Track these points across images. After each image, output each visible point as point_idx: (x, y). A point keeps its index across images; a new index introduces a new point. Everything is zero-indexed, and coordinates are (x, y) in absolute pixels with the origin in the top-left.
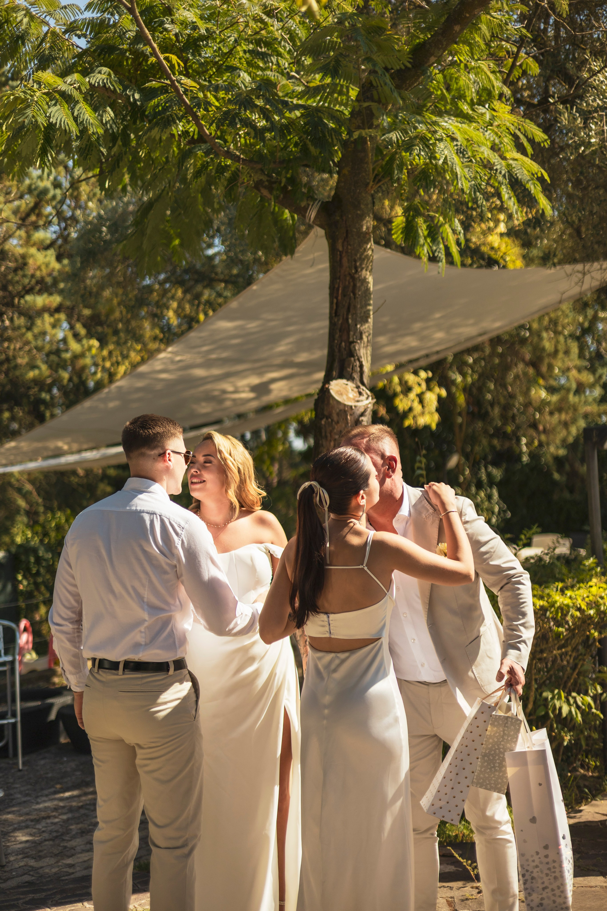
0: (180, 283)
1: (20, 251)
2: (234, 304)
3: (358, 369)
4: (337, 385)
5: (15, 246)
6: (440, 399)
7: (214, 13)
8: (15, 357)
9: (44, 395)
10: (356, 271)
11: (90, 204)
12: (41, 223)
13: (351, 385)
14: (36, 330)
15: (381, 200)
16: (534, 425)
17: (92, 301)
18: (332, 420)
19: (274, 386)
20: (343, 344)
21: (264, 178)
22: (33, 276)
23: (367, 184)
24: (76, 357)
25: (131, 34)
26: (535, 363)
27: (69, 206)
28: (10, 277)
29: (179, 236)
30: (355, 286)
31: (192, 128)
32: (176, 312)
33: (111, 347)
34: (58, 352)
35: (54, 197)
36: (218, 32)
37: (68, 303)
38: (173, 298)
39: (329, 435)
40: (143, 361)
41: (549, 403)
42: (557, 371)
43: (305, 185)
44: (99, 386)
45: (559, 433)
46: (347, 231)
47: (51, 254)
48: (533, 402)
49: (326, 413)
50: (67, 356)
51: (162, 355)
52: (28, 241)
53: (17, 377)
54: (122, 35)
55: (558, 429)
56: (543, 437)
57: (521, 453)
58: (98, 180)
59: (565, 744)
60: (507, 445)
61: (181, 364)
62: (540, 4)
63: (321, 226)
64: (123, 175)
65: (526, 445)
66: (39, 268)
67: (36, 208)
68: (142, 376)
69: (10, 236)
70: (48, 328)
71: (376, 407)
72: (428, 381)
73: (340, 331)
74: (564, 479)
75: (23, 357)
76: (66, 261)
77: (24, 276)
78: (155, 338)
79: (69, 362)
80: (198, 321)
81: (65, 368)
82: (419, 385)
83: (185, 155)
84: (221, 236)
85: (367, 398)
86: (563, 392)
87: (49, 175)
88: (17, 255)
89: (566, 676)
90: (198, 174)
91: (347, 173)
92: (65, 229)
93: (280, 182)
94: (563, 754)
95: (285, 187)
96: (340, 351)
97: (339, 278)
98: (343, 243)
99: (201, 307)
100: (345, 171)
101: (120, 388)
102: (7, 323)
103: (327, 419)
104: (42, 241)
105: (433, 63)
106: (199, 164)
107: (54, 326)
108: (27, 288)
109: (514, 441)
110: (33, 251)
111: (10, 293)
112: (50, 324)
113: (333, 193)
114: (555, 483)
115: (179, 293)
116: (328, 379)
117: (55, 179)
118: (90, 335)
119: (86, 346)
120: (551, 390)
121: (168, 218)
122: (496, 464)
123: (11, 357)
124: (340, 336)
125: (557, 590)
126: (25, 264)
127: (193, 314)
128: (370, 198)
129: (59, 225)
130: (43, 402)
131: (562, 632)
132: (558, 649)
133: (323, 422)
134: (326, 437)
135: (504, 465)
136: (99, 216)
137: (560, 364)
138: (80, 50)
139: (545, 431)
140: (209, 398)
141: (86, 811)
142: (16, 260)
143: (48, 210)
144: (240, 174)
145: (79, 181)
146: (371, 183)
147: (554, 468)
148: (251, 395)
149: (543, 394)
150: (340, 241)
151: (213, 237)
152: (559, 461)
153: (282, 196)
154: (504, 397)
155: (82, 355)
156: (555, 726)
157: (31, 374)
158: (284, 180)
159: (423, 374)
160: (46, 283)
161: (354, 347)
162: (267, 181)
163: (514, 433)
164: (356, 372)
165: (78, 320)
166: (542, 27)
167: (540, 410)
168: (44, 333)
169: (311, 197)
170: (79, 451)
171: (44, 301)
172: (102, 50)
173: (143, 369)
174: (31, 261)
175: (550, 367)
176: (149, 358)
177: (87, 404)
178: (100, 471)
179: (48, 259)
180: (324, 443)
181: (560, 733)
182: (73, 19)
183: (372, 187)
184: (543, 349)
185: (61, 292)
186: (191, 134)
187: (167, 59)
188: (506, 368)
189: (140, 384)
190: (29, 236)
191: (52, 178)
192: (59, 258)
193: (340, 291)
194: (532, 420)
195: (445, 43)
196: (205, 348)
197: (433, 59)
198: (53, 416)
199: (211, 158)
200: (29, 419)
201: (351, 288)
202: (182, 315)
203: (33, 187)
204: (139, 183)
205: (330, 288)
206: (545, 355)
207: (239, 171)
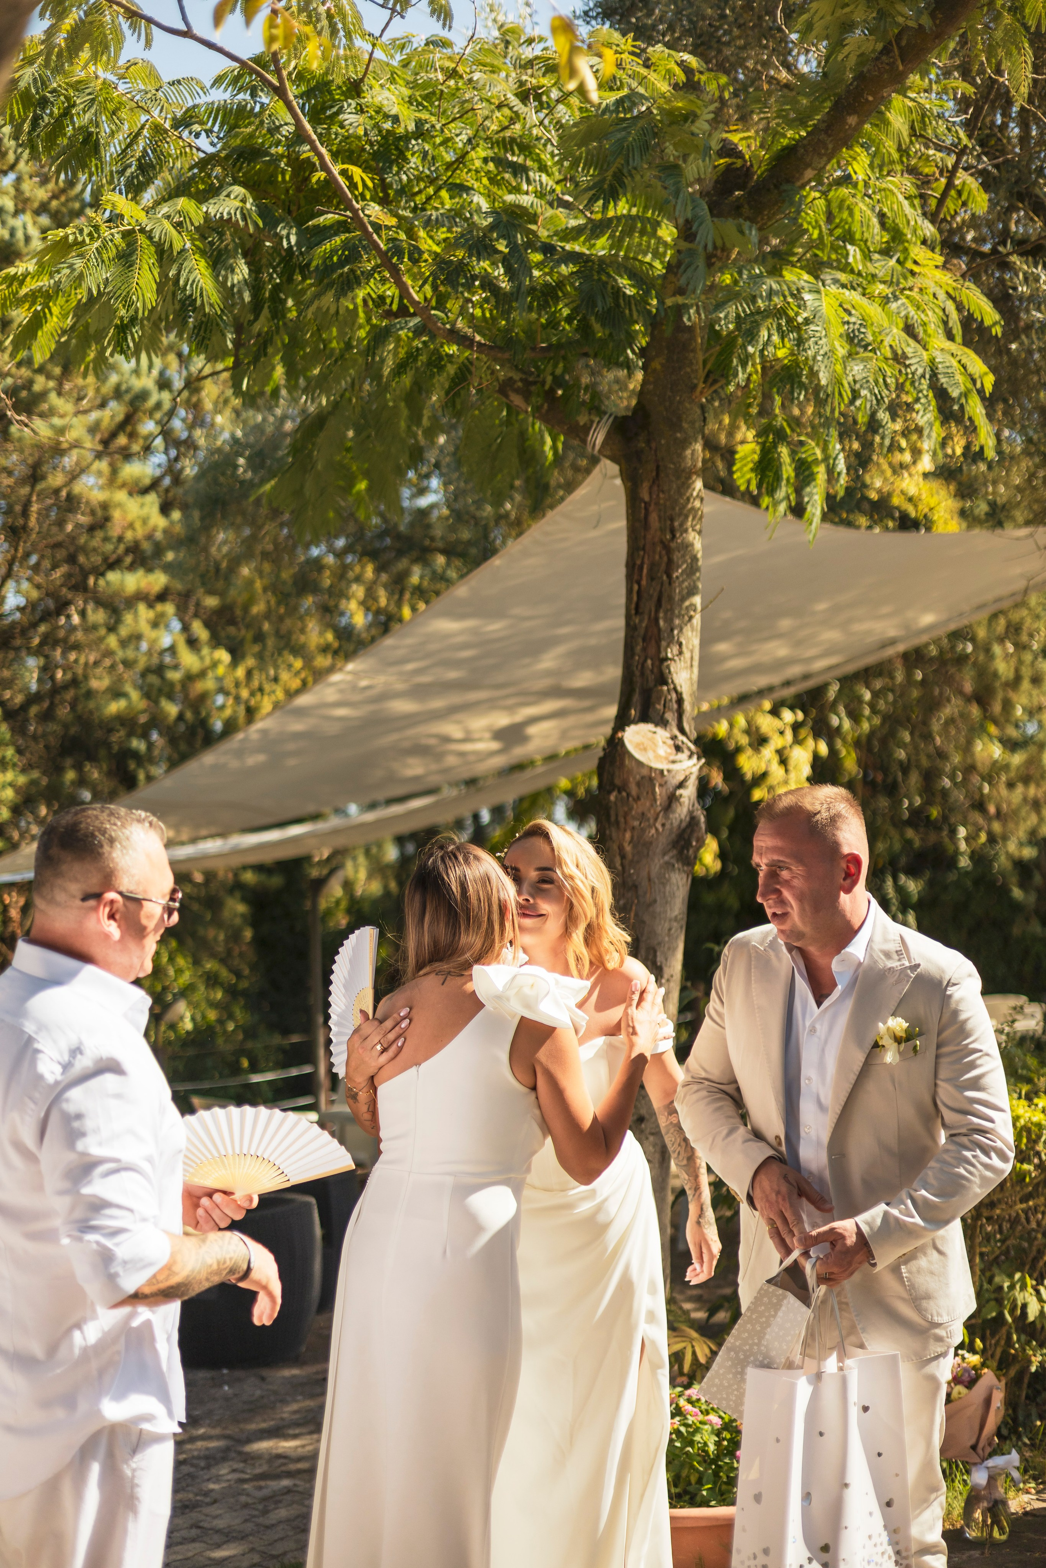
0: (372, 554)
1: (98, 496)
2: (462, 591)
3: (675, 706)
4: (637, 733)
5: (91, 489)
6: (816, 757)
7: (434, 93)
8: (86, 677)
9: (138, 744)
10: (674, 537)
11: (219, 419)
12: (136, 448)
13: (662, 734)
14: (124, 631)
15: (717, 415)
16: (980, 806)
17: (220, 584)
18: (628, 795)
19: (533, 730)
20: (649, 662)
21: (517, 376)
22: (120, 539)
23: (694, 387)
24: (190, 678)
25: (288, 130)
26: (982, 697)
27: (184, 420)
28: (82, 540)
29: (367, 474)
30: (670, 561)
31: (391, 291)
32: (363, 603)
33: (250, 662)
34: (159, 670)
35: (158, 405)
36: (438, 127)
37: (178, 586)
38: (358, 579)
39: (622, 820)
40: (304, 687)
41: (1006, 767)
42: (1019, 712)
43: (587, 388)
44: (230, 727)
45: (1025, 820)
46: (658, 467)
47: (152, 500)
48: (979, 765)
49: (617, 782)
50: (174, 676)
51: (336, 677)
52: (113, 480)
53: (91, 712)
54: (274, 130)
55: (1023, 813)
56: (997, 827)
57: (957, 852)
58: (233, 377)
59: (1033, 1369)
60: (933, 838)
61: (369, 693)
62: (996, 81)
63: (613, 459)
64: (273, 368)
65: (967, 839)
66: (131, 526)
67: (127, 424)
68: (301, 712)
69: (83, 471)
70: (144, 627)
71: (705, 771)
72: (796, 727)
73: (644, 640)
74: (1032, 898)
75: (100, 678)
76: (176, 515)
77: (106, 539)
78: (325, 649)
79: (178, 688)
80: (400, 620)
81: (171, 697)
82: (782, 733)
83: (379, 336)
84: (442, 475)
85: (690, 757)
86: (1032, 749)
87: (151, 366)
88: (94, 502)
89: (1034, 1249)
90: (400, 368)
91: (658, 367)
92: (177, 459)
93: (543, 383)
94: (1029, 1386)
95: (552, 391)
96: (642, 674)
97: (644, 549)
98: (651, 488)
99: (407, 596)
100: (656, 365)
101: (264, 732)
102: (76, 619)
103: (619, 792)
104: (137, 481)
105: (809, 181)
106: (402, 353)
107: (155, 624)
108: (111, 560)
109: (945, 833)
110: (121, 496)
111: (81, 568)
112: (148, 621)
113: (634, 402)
114: (1016, 907)
115: (369, 572)
116: (622, 721)
117: (162, 373)
118: (216, 641)
119: (207, 662)
120: (1012, 745)
121: (349, 444)
122: (912, 872)
123: (80, 677)
124: (644, 649)
125: (1020, 1098)
126: (107, 519)
127: (392, 608)
128: (699, 411)
129: (166, 452)
130: (135, 755)
131: (1030, 1172)
132: (1021, 1202)
133: (612, 798)
134: (617, 823)
135: (928, 874)
136: (235, 440)
137: (1024, 700)
138: (202, 155)
139: (999, 815)
140: (420, 750)
141: (192, 1470)
142: (93, 513)
143: (149, 426)
144: (473, 369)
145: (201, 378)
146: (701, 385)
147: (1014, 879)
148: (495, 745)
149: (996, 751)
150: (646, 485)
151: (427, 476)
152: (1023, 868)
153: (546, 406)
154: (929, 756)
155: (202, 674)
156: (1015, 1337)
157: (114, 707)
158: (549, 379)
159: (788, 716)
160: (143, 552)
161: (668, 667)
162: (521, 380)
163: (945, 818)
164: (671, 710)
165: (196, 615)
166: (999, 122)
167: (989, 778)
168: (137, 637)
169: (596, 407)
170: (194, 840)
171: (138, 582)
172: (240, 156)
173: (303, 700)
174: (117, 514)
175: (1008, 705)
176: (316, 681)
177: (209, 758)
178: (230, 876)
179: (146, 510)
180: (614, 835)
181: (1024, 1350)
182: (190, 104)
183: (701, 393)
184: (995, 675)
185: (167, 568)
186: (388, 301)
187: (344, 173)
188: (932, 705)
189: (297, 726)
190: (114, 471)
191: (155, 372)
192: (165, 509)
193: (645, 571)
194: (977, 797)
195: (830, 146)
196: (410, 667)
197: (809, 173)
198: (149, 778)
199: (424, 343)
200: (107, 785)
201: (663, 567)
202: (374, 608)
203: (124, 387)
204: (302, 382)
205: (627, 565)
206: (997, 684)
207: (471, 363)
